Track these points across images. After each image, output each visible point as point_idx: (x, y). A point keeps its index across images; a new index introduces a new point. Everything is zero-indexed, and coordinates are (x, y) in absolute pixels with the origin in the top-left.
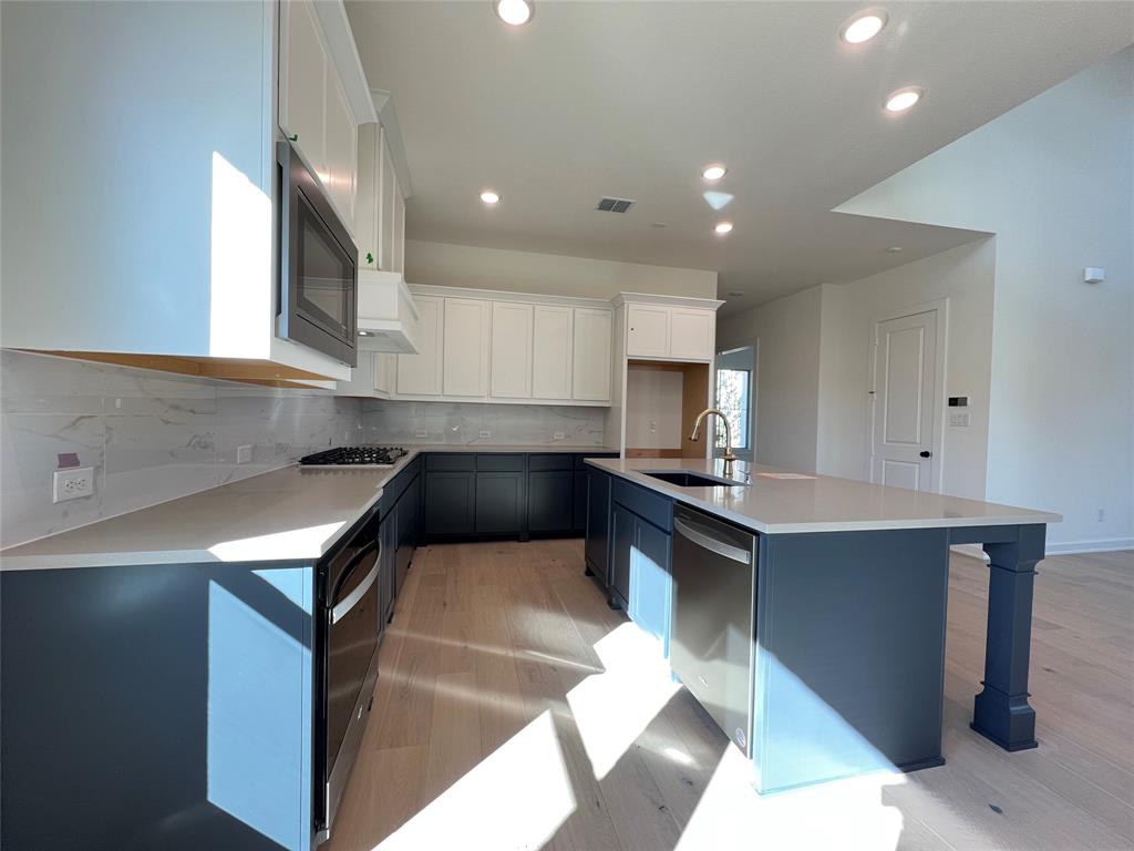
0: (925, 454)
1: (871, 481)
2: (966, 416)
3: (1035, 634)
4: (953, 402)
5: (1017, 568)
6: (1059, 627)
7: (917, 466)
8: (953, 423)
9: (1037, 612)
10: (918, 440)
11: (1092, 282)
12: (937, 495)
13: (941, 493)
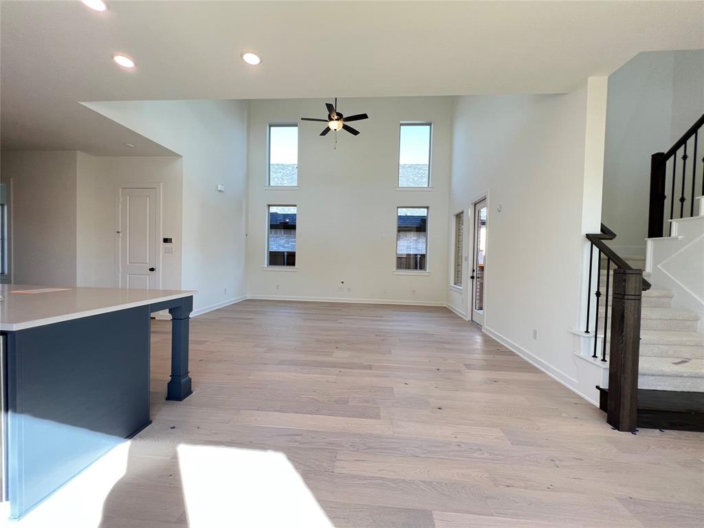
0: (152, 270)
1: (120, 287)
2: (172, 248)
3: (190, 347)
4: (166, 240)
5: (182, 317)
6: (206, 341)
7: (148, 277)
8: (167, 251)
9: (191, 338)
10: (148, 262)
11: (221, 191)
12: (159, 290)
13: (161, 289)
